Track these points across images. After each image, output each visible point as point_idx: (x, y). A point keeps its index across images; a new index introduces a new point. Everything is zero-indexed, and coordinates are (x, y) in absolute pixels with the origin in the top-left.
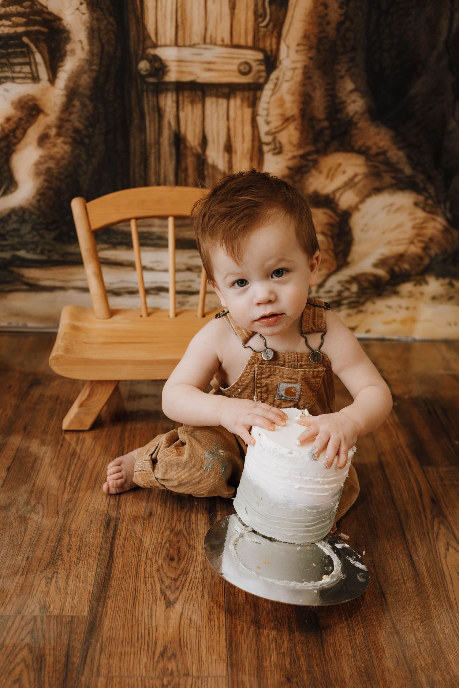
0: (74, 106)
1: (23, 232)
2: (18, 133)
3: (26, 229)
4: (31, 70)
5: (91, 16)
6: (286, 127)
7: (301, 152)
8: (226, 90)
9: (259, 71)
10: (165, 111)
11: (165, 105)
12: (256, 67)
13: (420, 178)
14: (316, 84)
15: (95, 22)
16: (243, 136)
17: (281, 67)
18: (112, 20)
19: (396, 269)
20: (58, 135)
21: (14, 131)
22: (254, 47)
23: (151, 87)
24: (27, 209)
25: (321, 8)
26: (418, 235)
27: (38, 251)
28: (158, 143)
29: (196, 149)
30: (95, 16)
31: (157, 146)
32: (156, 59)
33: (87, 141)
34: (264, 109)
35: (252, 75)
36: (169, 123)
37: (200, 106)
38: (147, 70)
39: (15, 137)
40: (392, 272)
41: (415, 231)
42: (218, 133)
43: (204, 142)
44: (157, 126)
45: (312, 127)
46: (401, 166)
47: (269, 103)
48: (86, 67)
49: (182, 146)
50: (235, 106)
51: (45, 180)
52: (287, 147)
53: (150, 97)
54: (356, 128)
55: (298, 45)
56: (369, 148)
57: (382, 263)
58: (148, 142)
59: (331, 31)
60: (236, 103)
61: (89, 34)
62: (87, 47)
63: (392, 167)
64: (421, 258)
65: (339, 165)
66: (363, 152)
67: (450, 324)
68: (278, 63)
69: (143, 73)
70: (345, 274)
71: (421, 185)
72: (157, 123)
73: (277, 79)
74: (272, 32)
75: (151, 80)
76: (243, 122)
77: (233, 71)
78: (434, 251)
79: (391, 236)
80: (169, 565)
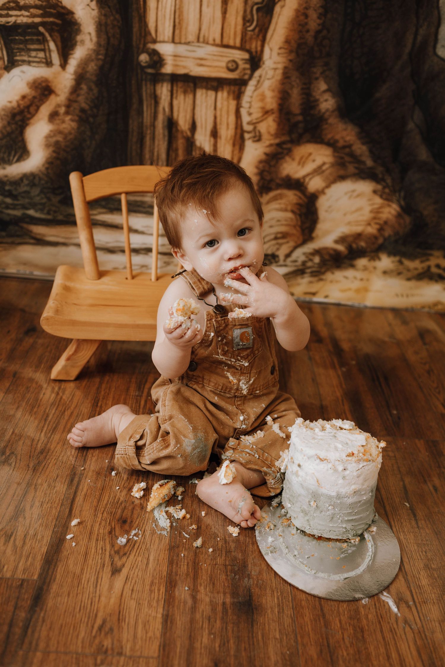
0: (81, 89)
1: (32, 194)
2: (32, 110)
3: (35, 191)
4: (45, 55)
5: (100, 12)
6: (266, 119)
7: (277, 141)
8: (215, 84)
9: (245, 69)
10: (160, 98)
11: (161, 93)
12: (242, 65)
14: (294, 83)
15: (103, 18)
16: (228, 124)
17: (264, 66)
18: (117, 16)
19: (354, 246)
20: (67, 113)
21: (28, 107)
22: (242, 48)
23: (149, 77)
24: (37, 175)
25: (302, 18)
26: (375, 218)
27: (45, 211)
28: (153, 126)
29: (186, 133)
30: (103, 12)
31: (152, 128)
32: (155, 53)
33: (91, 120)
34: (247, 102)
35: (238, 72)
36: (164, 110)
37: (191, 96)
38: (146, 62)
39: (29, 113)
40: (350, 248)
41: (372, 215)
42: (206, 120)
43: (193, 127)
44: (153, 111)
45: (289, 120)
46: (364, 159)
47: (251, 97)
48: (94, 56)
49: (174, 130)
50: (222, 97)
51: (54, 152)
52: (265, 136)
53: (149, 86)
54: (327, 124)
55: (280, 48)
56: (336, 141)
57: (342, 240)
58: (145, 124)
59: (310, 38)
60: (223, 95)
61: (97, 27)
62: (95, 39)
63: (356, 159)
64: (376, 238)
65: (310, 154)
66: (331, 144)
68: (261, 63)
69: (143, 65)
70: (309, 247)
71: (380, 176)
72: (153, 108)
74: (258, 36)
75: (150, 71)
76: (228, 112)
77: (222, 68)
78: (388, 232)
79: (351, 218)
80: (121, 527)
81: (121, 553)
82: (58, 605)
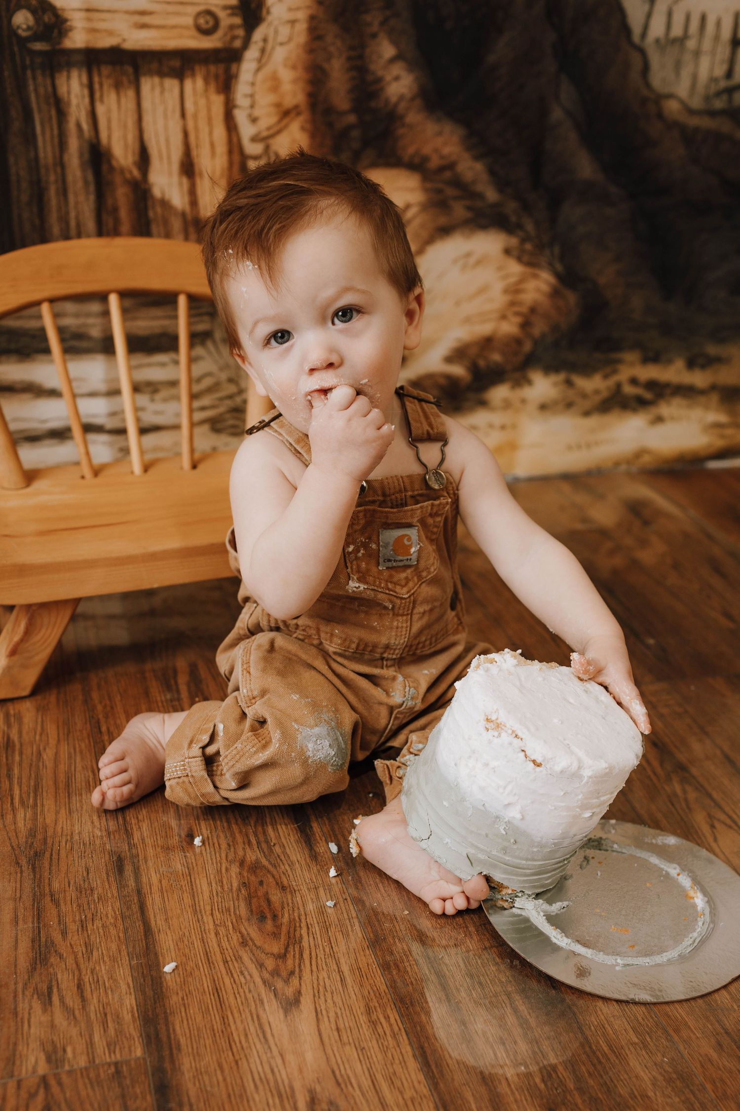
6: (286, 127)
8: (176, 63)
9: (232, 27)
10: (69, 103)
11: (69, 93)
12: (226, 20)
13: (511, 207)
14: (332, 49)
16: (212, 145)
17: (270, 18)
19: (482, 363)
23: (38, 60)
26: (512, 304)
28: (61, 164)
29: (131, 172)
31: (59, 169)
34: (246, 96)
35: (219, 33)
36: (79, 126)
37: (131, 93)
38: (29, 28)
40: (474, 369)
41: (508, 298)
42: (167, 141)
43: (144, 158)
44: (56, 132)
45: (330, 125)
46: (480, 188)
47: (253, 84)
49: (105, 167)
50: (194, 90)
53: (40, 79)
54: (403, 125)
56: (426, 159)
57: (458, 354)
58: (42, 161)
60: (195, 85)
63: (465, 190)
64: (518, 342)
66: (417, 166)
67: (570, 448)
68: (264, 12)
69: (24, 34)
71: (513, 219)
72: (55, 126)
73: (265, 40)
75: (38, 46)
76: (210, 119)
77: (186, 27)
78: (539, 328)
79: (469, 309)
81: (284, 974)
82: (209, 1089)
